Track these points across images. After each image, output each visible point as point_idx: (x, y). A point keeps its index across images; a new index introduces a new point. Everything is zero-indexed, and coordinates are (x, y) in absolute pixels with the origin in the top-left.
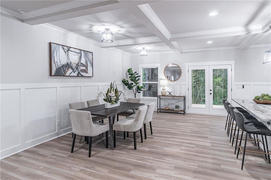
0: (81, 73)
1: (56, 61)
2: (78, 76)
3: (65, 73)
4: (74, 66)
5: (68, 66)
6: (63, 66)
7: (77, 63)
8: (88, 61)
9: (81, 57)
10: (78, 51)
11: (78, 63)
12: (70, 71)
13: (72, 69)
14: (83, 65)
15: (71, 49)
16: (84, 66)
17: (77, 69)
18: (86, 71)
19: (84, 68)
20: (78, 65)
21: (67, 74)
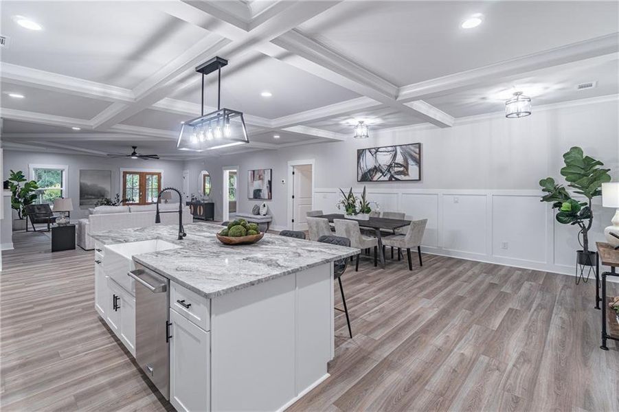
0: (396, 176)
1: (362, 166)
2: (390, 180)
3: (372, 178)
4: (384, 168)
5: (376, 169)
6: (369, 171)
7: (388, 164)
8: (408, 157)
9: (395, 156)
10: (390, 149)
11: (391, 164)
12: (379, 174)
13: (381, 172)
14: (399, 165)
15: (380, 150)
16: (402, 166)
17: (389, 171)
18: (405, 173)
19: (402, 169)
20: (390, 166)
21: (375, 179)
